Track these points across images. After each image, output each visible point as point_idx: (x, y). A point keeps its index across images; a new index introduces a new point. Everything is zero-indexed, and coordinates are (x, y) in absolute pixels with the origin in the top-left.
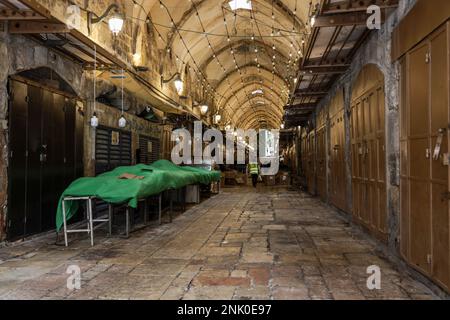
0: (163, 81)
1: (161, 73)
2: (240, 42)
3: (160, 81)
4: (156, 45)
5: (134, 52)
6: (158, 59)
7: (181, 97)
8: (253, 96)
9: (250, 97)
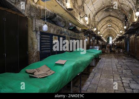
0: (80, 18)
1: (80, 14)
2: (107, 7)
3: (79, 17)
4: (77, 4)
5: (66, 2)
6: (79, 9)
7: (88, 25)
8: (108, 27)
9: (107, 27)
